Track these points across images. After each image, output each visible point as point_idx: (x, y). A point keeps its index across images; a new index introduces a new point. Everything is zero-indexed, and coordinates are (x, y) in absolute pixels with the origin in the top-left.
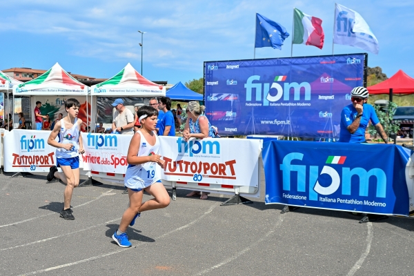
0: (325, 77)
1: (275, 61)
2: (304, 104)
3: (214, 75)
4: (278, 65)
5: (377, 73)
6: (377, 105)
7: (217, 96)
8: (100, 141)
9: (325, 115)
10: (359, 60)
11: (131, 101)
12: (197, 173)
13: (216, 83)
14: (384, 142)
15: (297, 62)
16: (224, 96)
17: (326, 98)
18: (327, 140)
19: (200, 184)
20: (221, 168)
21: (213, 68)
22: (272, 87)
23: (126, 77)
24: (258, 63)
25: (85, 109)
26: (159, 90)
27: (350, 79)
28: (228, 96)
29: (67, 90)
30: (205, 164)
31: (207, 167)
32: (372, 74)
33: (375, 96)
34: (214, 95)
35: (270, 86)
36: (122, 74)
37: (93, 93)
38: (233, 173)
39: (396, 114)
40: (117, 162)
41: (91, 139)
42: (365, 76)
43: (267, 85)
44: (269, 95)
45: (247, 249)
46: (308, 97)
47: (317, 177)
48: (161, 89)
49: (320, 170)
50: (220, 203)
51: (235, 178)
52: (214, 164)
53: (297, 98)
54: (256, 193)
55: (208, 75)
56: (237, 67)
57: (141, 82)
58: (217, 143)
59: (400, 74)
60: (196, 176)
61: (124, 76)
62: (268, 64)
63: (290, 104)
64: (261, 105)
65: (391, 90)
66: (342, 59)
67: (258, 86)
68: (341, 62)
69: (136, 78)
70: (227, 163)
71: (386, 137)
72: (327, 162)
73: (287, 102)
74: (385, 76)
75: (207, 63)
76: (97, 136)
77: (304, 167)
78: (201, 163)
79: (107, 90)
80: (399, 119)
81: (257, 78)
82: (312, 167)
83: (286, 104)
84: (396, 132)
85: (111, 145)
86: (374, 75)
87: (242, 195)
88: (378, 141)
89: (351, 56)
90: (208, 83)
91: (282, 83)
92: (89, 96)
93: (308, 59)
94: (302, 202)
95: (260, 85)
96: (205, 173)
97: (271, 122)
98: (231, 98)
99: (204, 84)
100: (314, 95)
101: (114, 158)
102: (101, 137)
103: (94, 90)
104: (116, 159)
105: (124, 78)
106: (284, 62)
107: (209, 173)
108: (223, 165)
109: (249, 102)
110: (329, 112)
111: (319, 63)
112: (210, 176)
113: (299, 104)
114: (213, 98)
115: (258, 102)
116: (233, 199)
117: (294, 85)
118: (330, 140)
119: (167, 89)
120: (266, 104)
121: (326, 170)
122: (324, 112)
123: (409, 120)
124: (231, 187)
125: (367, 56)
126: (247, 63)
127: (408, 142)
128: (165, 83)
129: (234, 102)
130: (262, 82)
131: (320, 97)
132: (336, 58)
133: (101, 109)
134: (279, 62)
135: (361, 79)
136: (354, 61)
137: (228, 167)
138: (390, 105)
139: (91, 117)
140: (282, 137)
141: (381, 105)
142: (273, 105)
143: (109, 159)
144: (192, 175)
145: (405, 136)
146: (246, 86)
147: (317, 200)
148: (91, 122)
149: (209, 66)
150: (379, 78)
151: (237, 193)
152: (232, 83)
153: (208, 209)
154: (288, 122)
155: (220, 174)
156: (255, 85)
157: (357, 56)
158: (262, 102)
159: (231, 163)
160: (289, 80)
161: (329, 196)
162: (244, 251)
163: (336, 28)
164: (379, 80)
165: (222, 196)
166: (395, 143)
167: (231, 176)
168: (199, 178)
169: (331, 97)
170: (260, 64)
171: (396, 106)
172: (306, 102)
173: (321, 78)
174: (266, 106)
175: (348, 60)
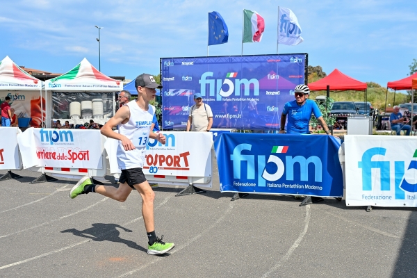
0: (272, 74)
1: (227, 58)
3: (171, 72)
4: (229, 63)
5: (318, 71)
6: (317, 100)
7: (174, 92)
8: (54, 136)
9: (272, 109)
10: (301, 60)
11: (88, 96)
12: (153, 165)
13: (172, 79)
14: (325, 134)
15: (246, 60)
16: (181, 92)
17: (273, 93)
18: (274, 132)
19: (155, 176)
20: (176, 161)
21: (168, 64)
22: (225, 83)
23: (82, 72)
24: (212, 60)
25: (40, 105)
26: (116, 85)
27: (293, 77)
28: (185, 92)
29: (19, 85)
30: (161, 156)
31: (162, 159)
32: (314, 72)
33: (317, 92)
34: (171, 90)
35: (223, 82)
36: (78, 69)
37: (47, 88)
38: (187, 165)
39: (333, 109)
40: (75, 156)
41: (44, 134)
42: (306, 74)
43: (219, 81)
44: (222, 90)
45: (199, 236)
46: (257, 93)
47: (264, 165)
48: (119, 84)
49: (267, 159)
50: (175, 194)
51: (188, 169)
52: (169, 156)
53: (247, 94)
54: (208, 182)
55: (165, 71)
56: (191, 63)
57: (98, 77)
58: (173, 137)
59: (336, 72)
60: (152, 168)
61: (80, 70)
62: (221, 61)
63: (241, 99)
64: (214, 100)
65: (328, 87)
66: (286, 58)
67: (212, 82)
68: (285, 61)
69: (93, 73)
70: (181, 155)
71: (327, 130)
72: (272, 152)
73: (239, 97)
74: (324, 75)
75: (163, 60)
76: (50, 132)
77: (253, 156)
78: (156, 156)
79: (63, 85)
80: (336, 113)
81: (211, 74)
82: (259, 156)
83: (237, 99)
84: (333, 124)
85: (67, 140)
86: (315, 74)
87: (196, 186)
88: (318, 132)
89: (294, 55)
90: (165, 79)
91: (233, 80)
92: (43, 91)
93: (257, 57)
94: (252, 189)
95: (214, 80)
96: (161, 165)
98: (188, 94)
99: (161, 80)
100: (262, 90)
101: (71, 153)
102: (55, 132)
103: (48, 85)
104: (73, 153)
105: (80, 73)
106: (235, 60)
107: (164, 164)
108: (177, 157)
110: (275, 106)
111: (266, 62)
112: (165, 168)
113: (248, 100)
114: (170, 93)
115: (212, 97)
116: (188, 189)
117: (244, 81)
118: (277, 132)
119: (124, 85)
120: (219, 99)
121: (272, 159)
122: (271, 107)
123: (344, 113)
124: (186, 178)
125: (307, 56)
126: (201, 60)
127: (343, 133)
128: (123, 79)
129: (190, 97)
130: (215, 78)
131: (268, 93)
132: (281, 57)
133: (57, 104)
134: (230, 60)
135: (303, 76)
136: (296, 60)
137: (182, 159)
138: (328, 101)
139: (46, 112)
140: (234, 130)
141: (321, 100)
142: (225, 100)
143: (66, 154)
144: (148, 168)
145: (341, 128)
146: (200, 82)
147: (265, 186)
148: (46, 118)
149: (165, 63)
150: (320, 76)
151: (191, 184)
152: (187, 79)
153: (163, 199)
154: (240, 116)
155: (175, 165)
156: (208, 81)
157: (299, 56)
158: (215, 97)
159: (185, 155)
160: (239, 77)
161: (275, 182)
162: (195, 238)
163: (280, 29)
164: (320, 79)
165: (177, 187)
166: (332, 134)
167: (185, 167)
168: (155, 170)
169: (277, 93)
170: (214, 61)
171: (333, 101)
172: (255, 97)
173: (269, 75)
174: (219, 101)
175: (291, 59)
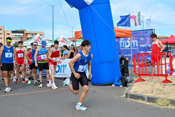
2: (136, 48)
17: (142, 46)
29: (61, 45)
43: (126, 41)
44: (126, 45)
53: (134, 46)
64: (124, 49)
66: (146, 31)
97: (127, 55)
100: (139, 43)
109: (121, 48)
113: (134, 48)
120: (125, 48)
122: (142, 51)
130: (124, 40)
142: (127, 49)
146: (120, 42)
152: (116, 41)
158: (124, 48)
172: (136, 47)
173: (141, 38)
174: (125, 49)
175: (148, 31)
